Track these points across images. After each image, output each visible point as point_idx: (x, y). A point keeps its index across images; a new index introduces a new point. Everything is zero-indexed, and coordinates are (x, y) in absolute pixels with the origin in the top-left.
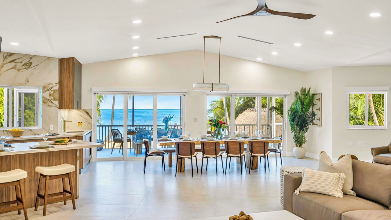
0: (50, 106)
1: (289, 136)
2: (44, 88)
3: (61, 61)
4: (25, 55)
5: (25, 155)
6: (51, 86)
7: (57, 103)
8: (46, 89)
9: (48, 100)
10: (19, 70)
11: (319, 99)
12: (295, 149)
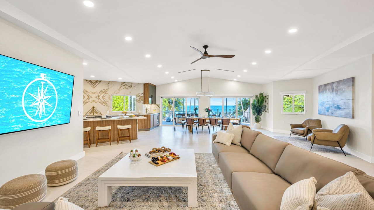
0: (139, 103)
1: (252, 118)
2: (137, 95)
3: (144, 84)
4: (130, 83)
5: (115, 120)
6: (140, 95)
7: (142, 101)
8: (137, 96)
9: (138, 100)
10: (127, 89)
11: (267, 99)
12: (255, 124)
